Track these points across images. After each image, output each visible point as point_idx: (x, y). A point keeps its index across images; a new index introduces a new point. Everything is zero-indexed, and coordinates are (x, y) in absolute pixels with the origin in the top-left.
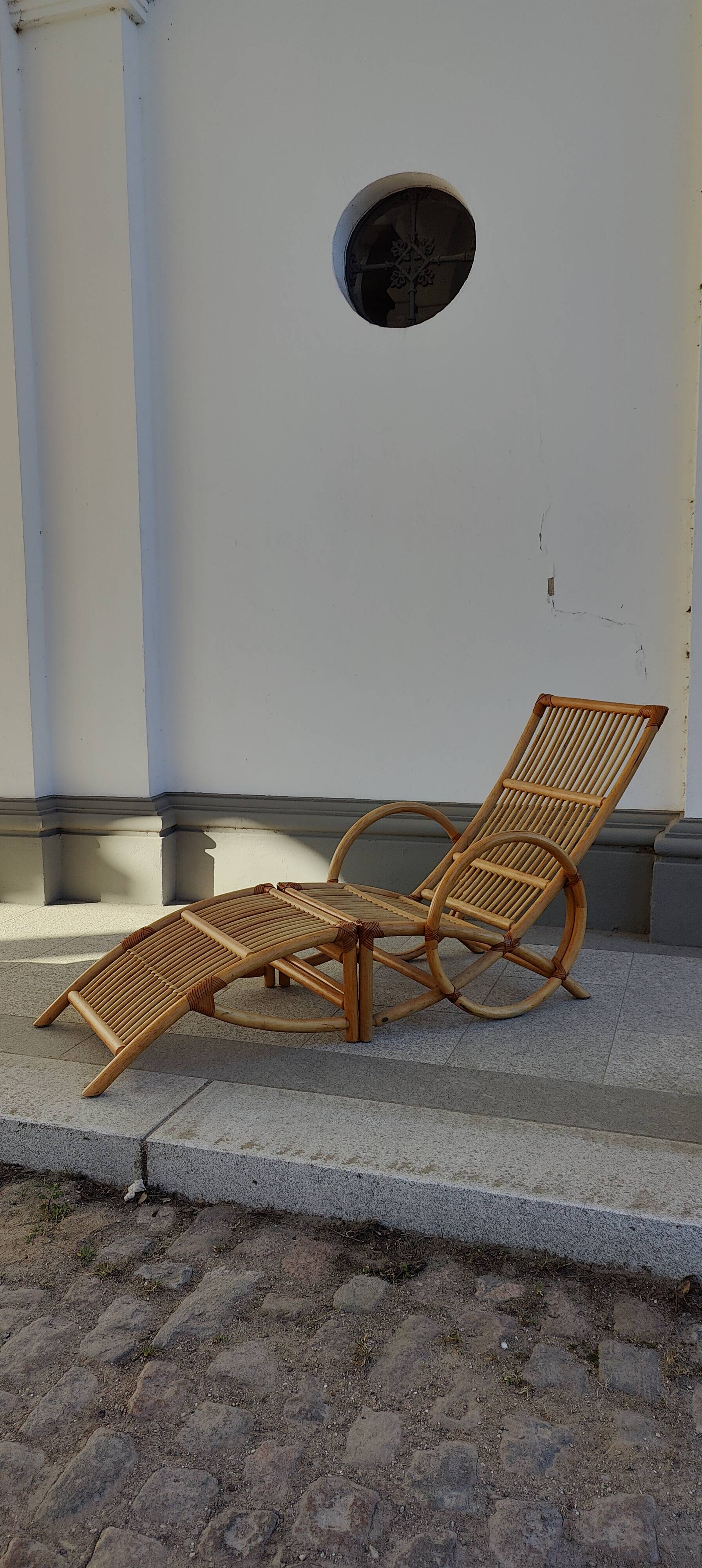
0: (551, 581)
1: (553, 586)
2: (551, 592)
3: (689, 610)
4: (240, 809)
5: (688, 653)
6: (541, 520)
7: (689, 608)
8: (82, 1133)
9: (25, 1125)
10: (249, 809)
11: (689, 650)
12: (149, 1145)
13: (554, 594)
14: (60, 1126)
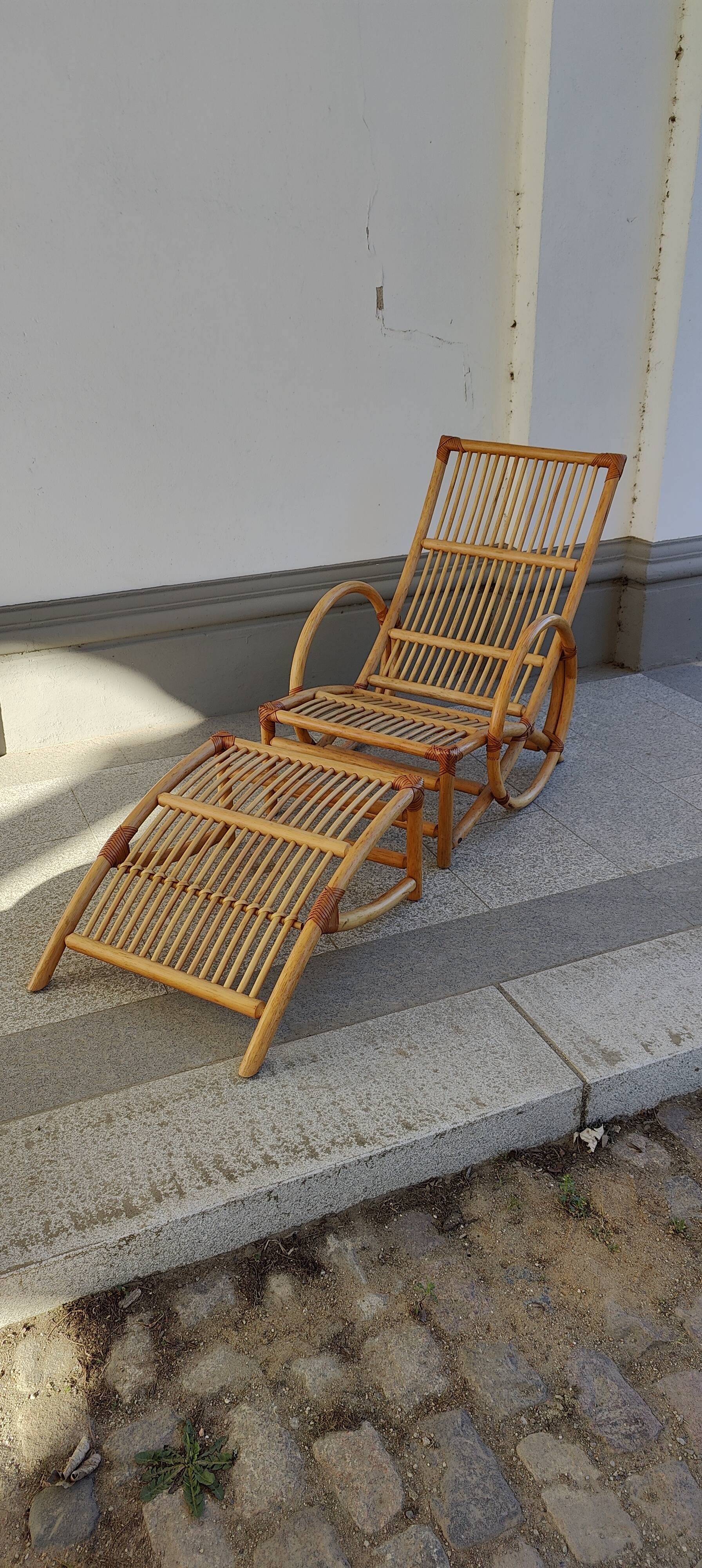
0: (380, 290)
1: (382, 297)
2: (380, 306)
3: (514, 325)
4: (19, 626)
5: (512, 375)
6: (368, 209)
7: (513, 322)
8: (514, 1110)
9: (442, 1135)
10: (35, 623)
11: (513, 370)
12: (592, 1086)
13: (383, 308)
14: (488, 1115)
